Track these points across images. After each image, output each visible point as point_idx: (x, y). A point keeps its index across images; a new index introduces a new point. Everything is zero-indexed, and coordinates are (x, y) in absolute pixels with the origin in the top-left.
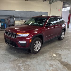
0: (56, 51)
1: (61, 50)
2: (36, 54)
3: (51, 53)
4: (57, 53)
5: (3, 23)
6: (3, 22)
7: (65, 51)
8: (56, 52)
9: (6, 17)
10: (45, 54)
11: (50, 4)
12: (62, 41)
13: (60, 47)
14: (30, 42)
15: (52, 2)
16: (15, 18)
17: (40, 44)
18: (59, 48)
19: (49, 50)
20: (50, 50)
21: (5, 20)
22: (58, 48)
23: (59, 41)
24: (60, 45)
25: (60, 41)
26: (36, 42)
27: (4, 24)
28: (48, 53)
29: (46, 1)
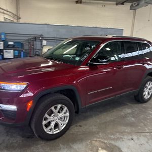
0: (114, 139)
1: (130, 137)
2: (52, 142)
3: (97, 144)
4: (116, 146)
5: (17, 50)
6: (18, 48)
7: (143, 140)
8: (113, 142)
9: (27, 38)
10: (76, 146)
11: (134, 10)
12: (144, 105)
13: (131, 125)
14: (28, 110)
15: (138, 5)
16: (45, 40)
17: (68, 114)
18: (128, 129)
19: (94, 130)
20: (98, 133)
21: (22, 45)
22: (122, 128)
23: (136, 105)
24: (133, 119)
25: (140, 105)
26: (53, 108)
27: (20, 53)
28: (88, 142)
29: (123, 4)
